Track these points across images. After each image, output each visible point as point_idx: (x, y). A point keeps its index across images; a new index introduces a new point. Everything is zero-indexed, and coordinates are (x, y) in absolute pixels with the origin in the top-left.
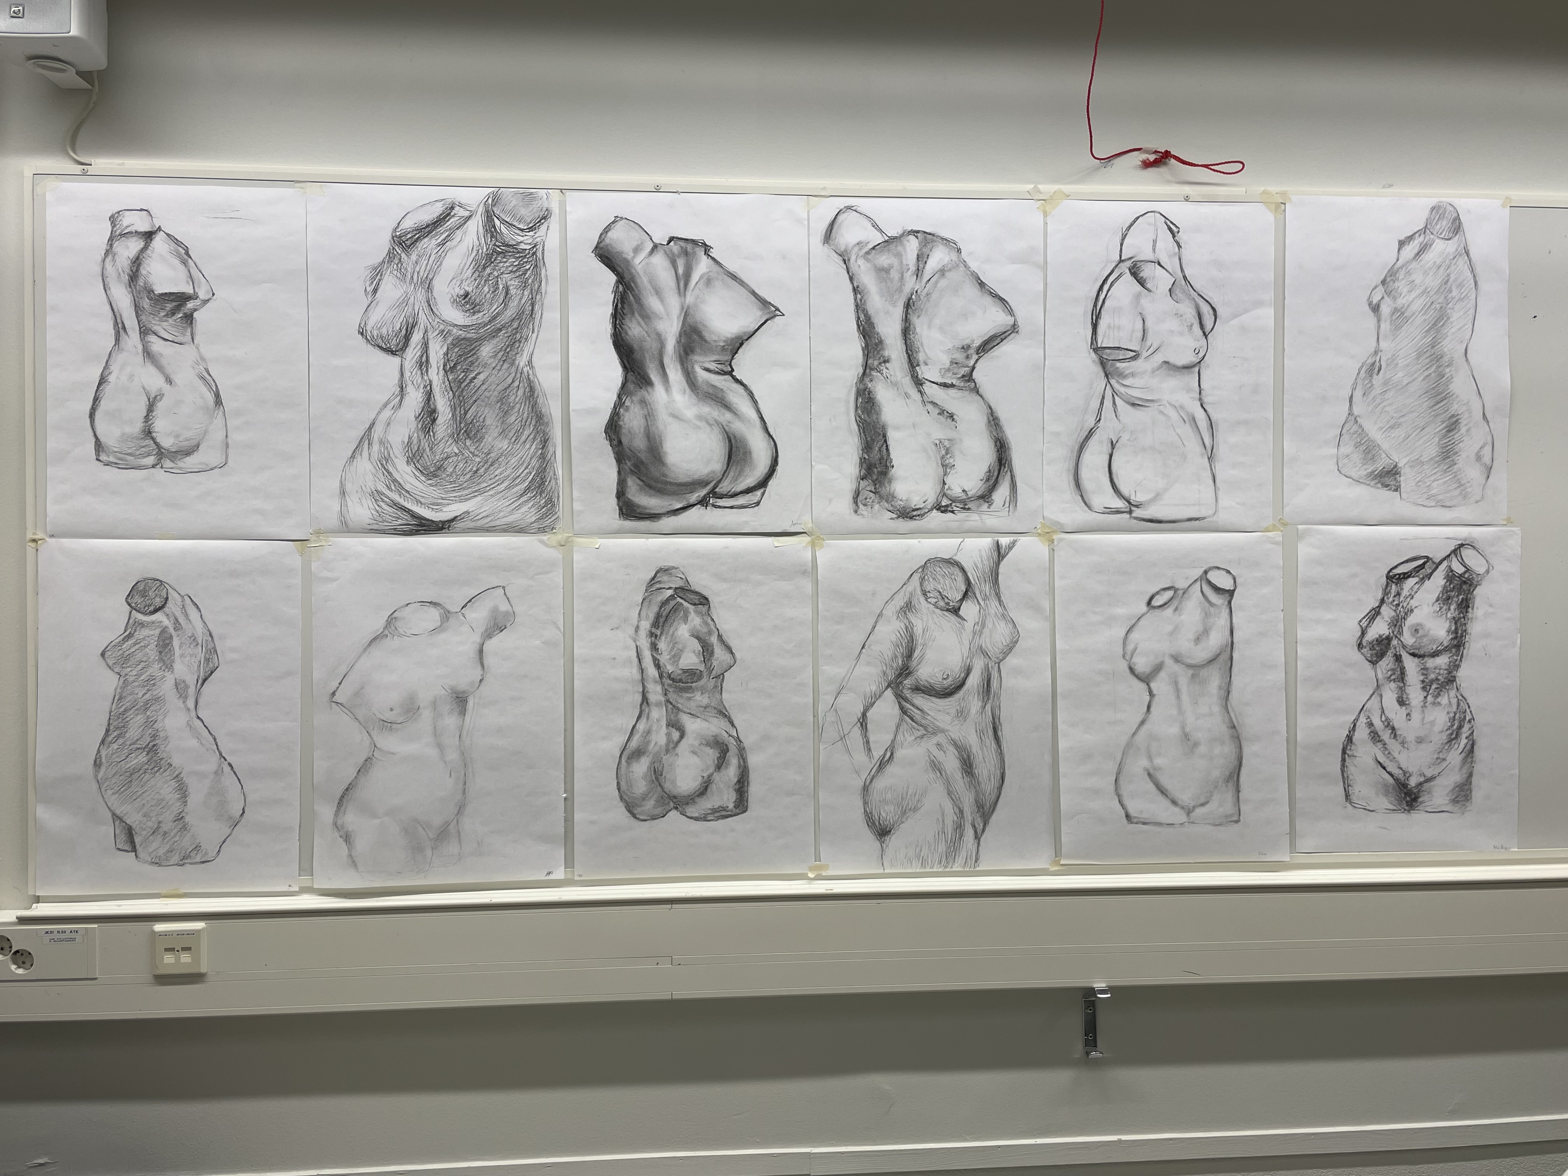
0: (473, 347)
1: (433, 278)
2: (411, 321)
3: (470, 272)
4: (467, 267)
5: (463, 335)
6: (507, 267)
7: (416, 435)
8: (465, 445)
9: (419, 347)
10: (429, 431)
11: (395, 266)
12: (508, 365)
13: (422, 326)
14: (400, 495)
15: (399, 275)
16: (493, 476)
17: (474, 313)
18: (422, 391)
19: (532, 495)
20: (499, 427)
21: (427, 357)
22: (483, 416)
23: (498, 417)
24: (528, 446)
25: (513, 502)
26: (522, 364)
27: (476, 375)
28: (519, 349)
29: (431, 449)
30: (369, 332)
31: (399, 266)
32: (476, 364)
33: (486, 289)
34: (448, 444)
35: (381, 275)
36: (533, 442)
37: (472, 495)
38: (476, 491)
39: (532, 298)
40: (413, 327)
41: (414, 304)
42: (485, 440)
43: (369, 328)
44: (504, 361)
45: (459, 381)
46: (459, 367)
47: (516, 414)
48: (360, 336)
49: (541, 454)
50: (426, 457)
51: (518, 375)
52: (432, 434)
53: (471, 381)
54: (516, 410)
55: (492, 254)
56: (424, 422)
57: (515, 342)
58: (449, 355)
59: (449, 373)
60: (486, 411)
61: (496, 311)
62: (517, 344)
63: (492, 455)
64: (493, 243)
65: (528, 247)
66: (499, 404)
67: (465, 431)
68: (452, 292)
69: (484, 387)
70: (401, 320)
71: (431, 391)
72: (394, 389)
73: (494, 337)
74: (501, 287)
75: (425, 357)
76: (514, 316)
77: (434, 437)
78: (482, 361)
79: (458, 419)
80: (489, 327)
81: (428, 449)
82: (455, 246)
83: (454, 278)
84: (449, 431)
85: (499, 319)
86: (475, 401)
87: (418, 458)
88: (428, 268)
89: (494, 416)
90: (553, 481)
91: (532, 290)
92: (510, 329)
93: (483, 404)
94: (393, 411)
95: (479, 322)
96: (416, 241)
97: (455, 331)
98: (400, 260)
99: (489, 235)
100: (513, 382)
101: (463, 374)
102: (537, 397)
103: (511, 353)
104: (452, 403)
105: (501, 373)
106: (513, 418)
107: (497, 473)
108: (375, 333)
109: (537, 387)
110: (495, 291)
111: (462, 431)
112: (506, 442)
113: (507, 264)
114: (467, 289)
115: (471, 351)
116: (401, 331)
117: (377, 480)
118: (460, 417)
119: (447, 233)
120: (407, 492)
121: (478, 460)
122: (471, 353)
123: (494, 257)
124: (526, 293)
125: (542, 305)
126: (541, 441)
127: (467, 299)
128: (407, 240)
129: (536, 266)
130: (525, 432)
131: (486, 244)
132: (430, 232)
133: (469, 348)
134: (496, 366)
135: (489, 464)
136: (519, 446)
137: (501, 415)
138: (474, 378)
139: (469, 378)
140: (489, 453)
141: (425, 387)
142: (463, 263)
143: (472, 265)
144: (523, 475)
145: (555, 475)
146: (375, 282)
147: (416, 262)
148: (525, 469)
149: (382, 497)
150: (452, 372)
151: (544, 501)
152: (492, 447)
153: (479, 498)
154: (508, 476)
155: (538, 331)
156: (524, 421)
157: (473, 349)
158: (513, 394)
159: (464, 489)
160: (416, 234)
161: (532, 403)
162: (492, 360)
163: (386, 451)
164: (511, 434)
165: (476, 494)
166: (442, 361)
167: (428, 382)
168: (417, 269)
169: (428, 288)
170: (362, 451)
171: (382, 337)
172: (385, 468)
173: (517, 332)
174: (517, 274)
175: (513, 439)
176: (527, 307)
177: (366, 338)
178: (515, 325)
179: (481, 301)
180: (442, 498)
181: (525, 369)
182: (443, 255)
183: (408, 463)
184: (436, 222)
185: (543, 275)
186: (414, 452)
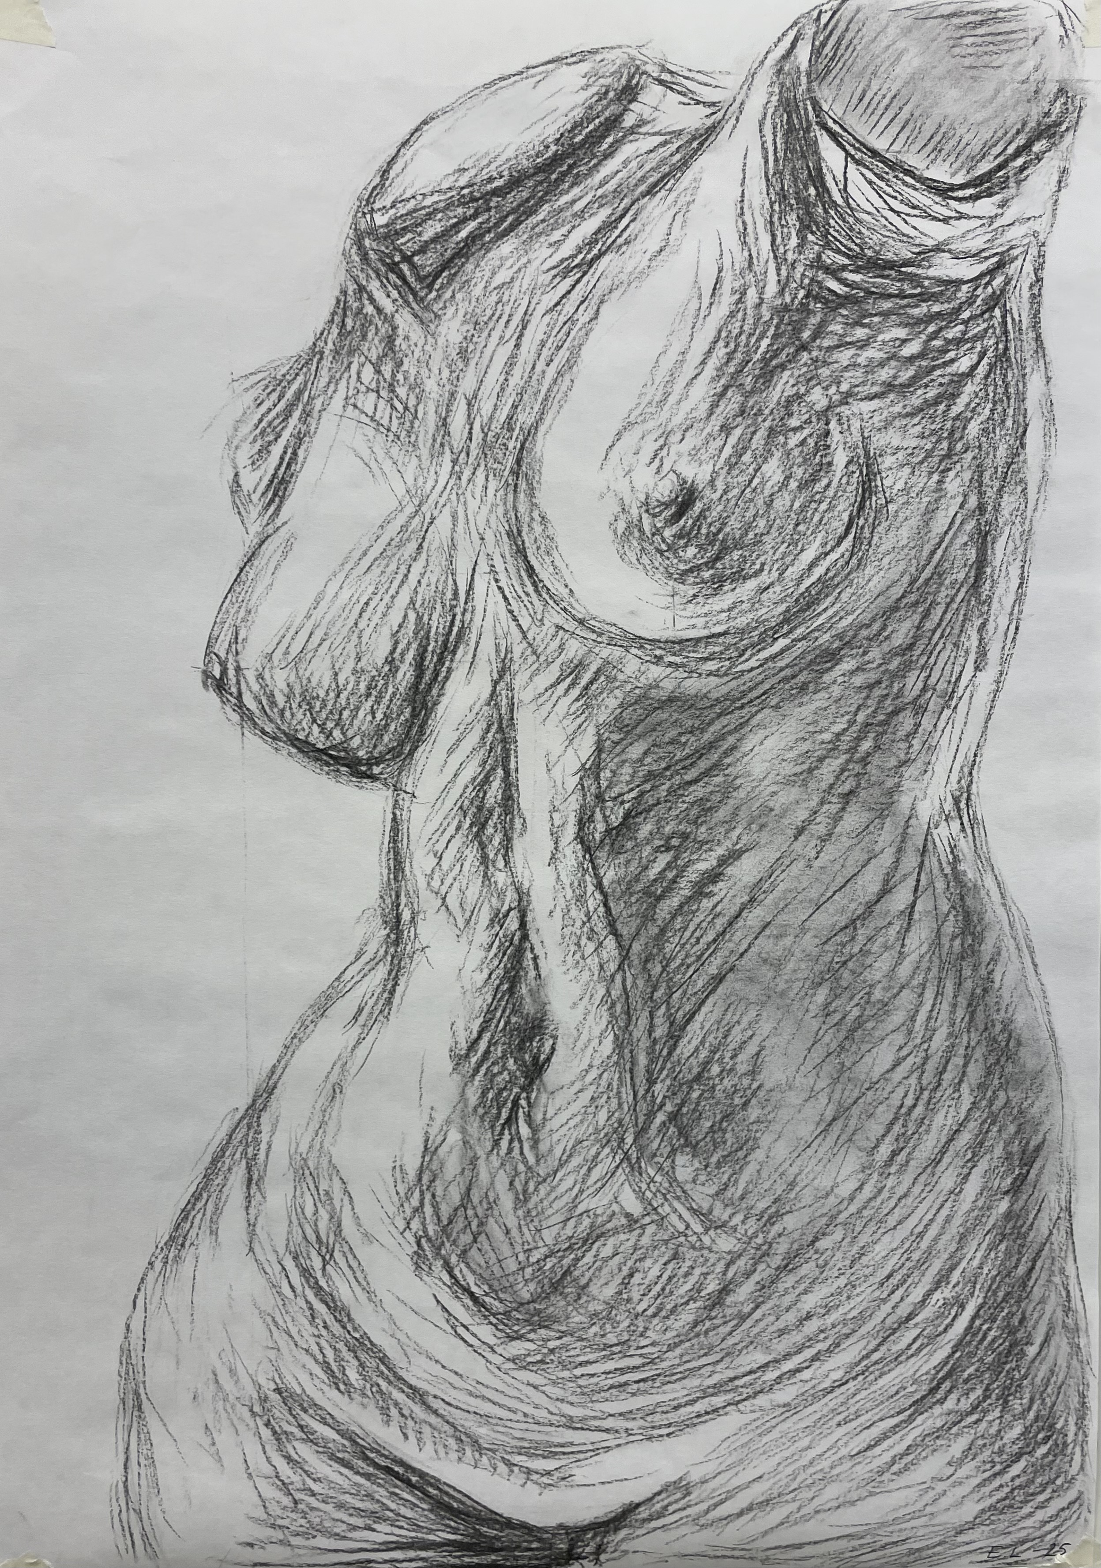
0: (707, 736)
1: (536, 426)
2: (437, 623)
3: (702, 391)
4: (689, 371)
5: (668, 685)
6: (871, 367)
7: (454, 1136)
8: (673, 1180)
9: (473, 739)
10: (511, 1120)
11: (368, 373)
12: (866, 816)
13: (487, 648)
14: (385, 1411)
15: (383, 413)
16: (790, 1318)
17: (718, 583)
18: (482, 936)
19: (965, 1405)
20: (823, 1099)
21: (509, 787)
22: (752, 1048)
23: (818, 1053)
24: (948, 1181)
25: (885, 1436)
26: (926, 810)
27: (724, 861)
28: (916, 743)
29: (522, 1199)
30: (251, 675)
31: (387, 369)
32: (722, 813)
33: (773, 470)
34: (596, 1174)
35: (306, 415)
36: (973, 1162)
37: (700, 1407)
38: (718, 1389)
39: (981, 508)
40: (447, 650)
41: (453, 546)
42: (759, 1155)
43: (250, 660)
44: (847, 797)
45: (647, 892)
46: (645, 829)
47: (899, 1038)
48: (212, 696)
49: (1008, 1216)
50: (498, 1233)
51: (910, 861)
52: (525, 1130)
53: (700, 891)
54: (898, 1018)
55: (804, 309)
56: (491, 1077)
57: (896, 712)
58: (606, 774)
59: (602, 856)
60: (765, 1027)
61: (818, 571)
62: (907, 721)
63: (790, 1222)
64: (810, 254)
65: (968, 270)
66: (822, 995)
67: (673, 1117)
68: (623, 487)
69: (754, 917)
70: (395, 618)
71: (525, 937)
72: (359, 933)
73: (803, 688)
74: (840, 459)
75: (496, 784)
76: (896, 592)
77: (535, 1143)
78: (749, 799)
79: (642, 1060)
80: (782, 643)
81: (507, 1201)
82: (640, 275)
83: (629, 426)
84: (603, 1115)
85: (827, 609)
86: (719, 979)
87: (466, 1238)
88: (515, 380)
89: (799, 1047)
90: (1060, 1342)
91: (980, 470)
92: (875, 654)
93: (754, 992)
94: (356, 1030)
95: (741, 622)
96: (464, 252)
97: (631, 666)
98: (390, 340)
99: (792, 218)
100: (886, 891)
101: (663, 859)
102: (994, 960)
103: (876, 760)
104: (616, 993)
105: (831, 851)
106: (884, 1056)
107: (810, 1302)
108: (279, 680)
109: (995, 911)
110: (814, 479)
111: (660, 1117)
112: (853, 1161)
113: (872, 353)
114: (689, 471)
115: (699, 754)
116: (393, 670)
117: (282, 1340)
118: (651, 1051)
119: (603, 214)
120: (417, 1394)
121: (726, 1244)
122: (703, 765)
123: (814, 320)
124: (954, 485)
125: (1027, 536)
126: (1008, 1156)
127: (686, 521)
128: (423, 250)
129: (1003, 357)
130: (939, 1119)
131: (779, 260)
132: (525, 211)
133: (693, 742)
134: (808, 822)
135: (776, 1261)
136: (907, 1179)
137: (832, 1040)
138: (714, 876)
139: (692, 874)
140: (778, 1215)
141: (498, 919)
142: (672, 355)
143: (714, 362)
144: (927, 1313)
145: (1067, 1310)
146: (277, 450)
147: (463, 354)
148: (937, 1285)
149: (306, 1419)
150: (616, 851)
151: (1018, 1429)
152: (792, 1184)
153: (733, 1420)
154: (862, 1318)
155: (1005, 660)
156: (931, 1066)
157: (711, 746)
158: (886, 948)
159: (668, 1377)
160: (464, 220)
161: (968, 985)
162: (794, 793)
163: (324, 1214)
164: (875, 1129)
165: (718, 1401)
166: (574, 803)
167: (511, 896)
168: (468, 385)
169: (515, 473)
170: (218, 1211)
171: (308, 701)
172: (318, 1289)
173: (907, 667)
174: (916, 400)
175: (885, 1150)
176: (956, 551)
177: (240, 706)
178: (901, 632)
179: (748, 528)
180: (570, 1424)
181: (942, 833)
182: (583, 317)
183: (419, 1261)
184: (556, 159)
185: (1032, 403)
186: (445, 1211)
